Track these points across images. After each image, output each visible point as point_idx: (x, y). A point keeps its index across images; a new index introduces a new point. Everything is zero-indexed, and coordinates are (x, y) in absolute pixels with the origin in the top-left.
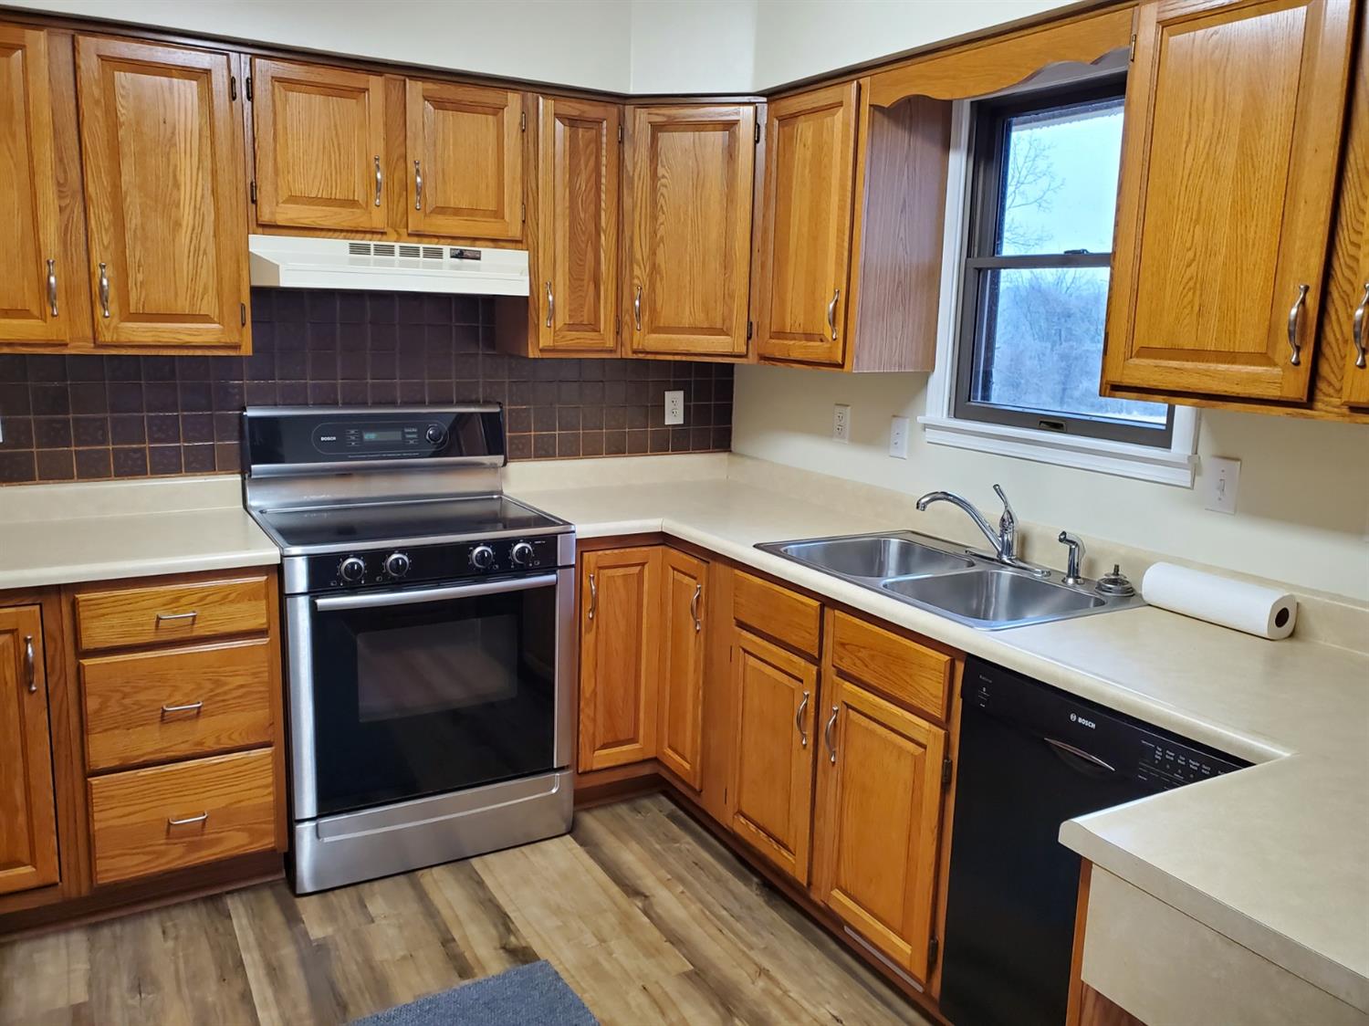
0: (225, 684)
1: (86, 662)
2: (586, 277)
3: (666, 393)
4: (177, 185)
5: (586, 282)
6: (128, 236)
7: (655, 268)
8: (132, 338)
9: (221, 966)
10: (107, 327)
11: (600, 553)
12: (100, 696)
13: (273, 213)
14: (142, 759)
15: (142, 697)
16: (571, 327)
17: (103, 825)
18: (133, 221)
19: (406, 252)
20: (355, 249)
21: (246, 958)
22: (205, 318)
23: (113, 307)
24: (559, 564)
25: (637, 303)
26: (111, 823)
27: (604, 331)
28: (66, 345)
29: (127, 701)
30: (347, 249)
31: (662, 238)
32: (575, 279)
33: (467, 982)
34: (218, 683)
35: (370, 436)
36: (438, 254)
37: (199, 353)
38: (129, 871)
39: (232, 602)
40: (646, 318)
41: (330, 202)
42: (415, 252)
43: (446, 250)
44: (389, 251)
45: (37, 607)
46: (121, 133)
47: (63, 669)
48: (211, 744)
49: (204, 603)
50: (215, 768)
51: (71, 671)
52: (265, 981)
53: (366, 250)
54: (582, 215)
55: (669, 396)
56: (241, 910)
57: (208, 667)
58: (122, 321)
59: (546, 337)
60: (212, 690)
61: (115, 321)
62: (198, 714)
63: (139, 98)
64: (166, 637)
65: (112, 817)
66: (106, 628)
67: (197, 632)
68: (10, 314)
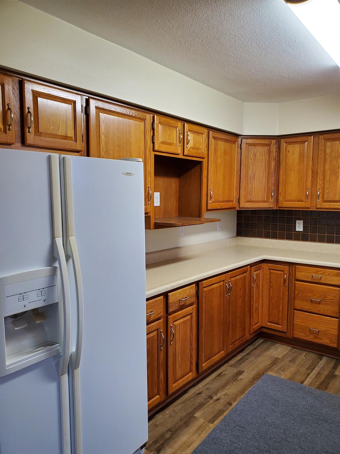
0: (327, 297)
1: (296, 282)
6: (326, 181)
8: (324, 207)
9: (309, 367)
10: (319, 204)
12: (298, 291)
14: (305, 310)
15: (307, 294)
17: (296, 323)
18: (327, 177)
21: (316, 368)
23: (321, 199)
26: (298, 323)
28: (310, 208)
29: (304, 294)
34: (325, 297)
38: (301, 337)
45: (288, 267)
46: (327, 157)
47: (292, 283)
48: (322, 312)
49: (324, 274)
50: (323, 319)
51: (293, 283)
52: (315, 374)
56: (325, 360)
57: (323, 291)
58: (322, 202)
60: (323, 298)
61: (321, 202)
62: (319, 303)
63: (332, 147)
64: (313, 281)
65: (297, 321)
66: (300, 275)
67: (322, 281)
68: (298, 201)
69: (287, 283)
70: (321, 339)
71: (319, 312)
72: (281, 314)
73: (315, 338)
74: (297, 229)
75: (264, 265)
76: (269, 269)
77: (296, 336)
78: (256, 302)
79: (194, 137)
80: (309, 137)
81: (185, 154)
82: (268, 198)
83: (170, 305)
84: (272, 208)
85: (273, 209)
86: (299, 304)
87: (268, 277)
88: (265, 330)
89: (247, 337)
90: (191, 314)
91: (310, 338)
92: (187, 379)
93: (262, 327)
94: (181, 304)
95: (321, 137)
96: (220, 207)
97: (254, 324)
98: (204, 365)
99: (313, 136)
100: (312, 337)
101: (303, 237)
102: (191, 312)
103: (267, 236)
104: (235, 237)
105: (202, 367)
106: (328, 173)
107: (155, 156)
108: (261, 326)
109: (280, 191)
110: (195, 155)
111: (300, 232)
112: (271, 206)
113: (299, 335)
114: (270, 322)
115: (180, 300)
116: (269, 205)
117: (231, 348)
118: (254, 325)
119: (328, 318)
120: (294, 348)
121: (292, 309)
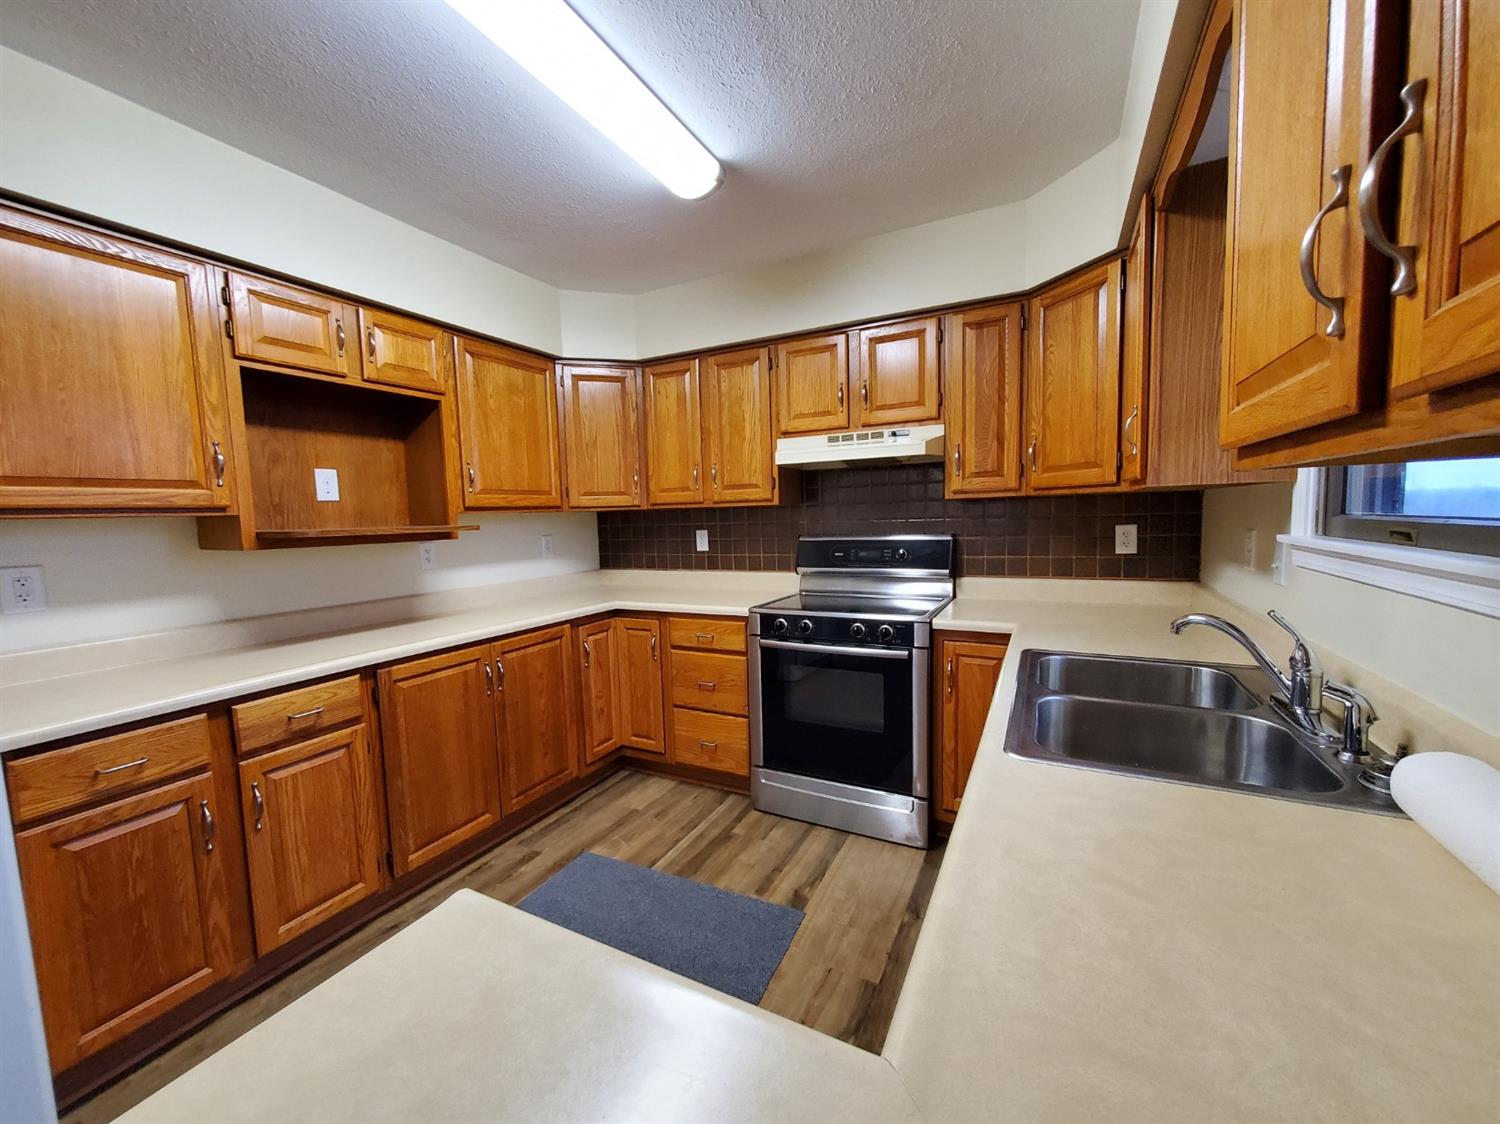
0: (725, 677)
1: (673, 651)
2: (990, 436)
3: (1117, 527)
4: (744, 420)
5: (990, 439)
6: (725, 447)
7: (1046, 419)
9: (689, 823)
10: (717, 493)
11: (958, 643)
12: (677, 668)
13: (786, 426)
14: (692, 705)
15: (693, 674)
16: (978, 474)
17: (678, 733)
18: (727, 441)
19: (860, 437)
20: (831, 440)
21: (701, 824)
22: (756, 486)
23: (718, 483)
24: (916, 645)
25: (1030, 450)
26: (682, 733)
27: (1008, 473)
28: (703, 503)
29: (686, 674)
30: (827, 441)
31: (1050, 395)
32: (981, 439)
33: (755, 897)
34: (722, 676)
35: (863, 554)
36: (881, 435)
37: (754, 504)
38: (688, 760)
39: (729, 634)
40: (1040, 461)
41: (815, 415)
42: (865, 437)
43: (887, 431)
44: (850, 438)
45: (659, 621)
46: (723, 399)
47: (666, 652)
48: (719, 708)
49: (716, 631)
51: (668, 653)
52: (692, 838)
53: (836, 439)
54: (987, 391)
55: (1119, 530)
57: (718, 666)
58: (723, 490)
59: (956, 484)
60: (719, 679)
61: (720, 490)
62: (713, 689)
63: (730, 381)
64: (702, 646)
65: (681, 730)
66: (679, 636)
67: (714, 646)
68: (683, 489)
69: (657, 653)
70: (721, 761)
71: (714, 708)
72: (652, 717)
73: (712, 759)
74: (699, 548)
75: (618, 621)
76: (628, 629)
77: (680, 760)
78: (599, 698)
79: (397, 343)
80: (692, 362)
81: (365, 377)
82: (627, 484)
83: (243, 734)
84: (639, 506)
85: (642, 508)
86: (681, 694)
87: (625, 644)
88: (629, 753)
89: (572, 773)
90: (347, 746)
91: (703, 762)
92: (342, 903)
93: (623, 747)
94: (296, 727)
95: (712, 360)
96: (508, 502)
97: (596, 745)
98: (412, 857)
99: (697, 361)
100: (706, 758)
101: (710, 562)
102: (348, 740)
103: (651, 565)
104: (595, 570)
105: (406, 863)
106: (727, 430)
107: (243, 369)
108: (619, 745)
109: (650, 473)
110: (403, 383)
111: (703, 552)
112: (636, 502)
113: (687, 757)
114: (635, 736)
115: (290, 718)
116: (631, 499)
117: (515, 804)
118: (598, 746)
119: (730, 717)
120: (682, 782)
121: (669, 705)
